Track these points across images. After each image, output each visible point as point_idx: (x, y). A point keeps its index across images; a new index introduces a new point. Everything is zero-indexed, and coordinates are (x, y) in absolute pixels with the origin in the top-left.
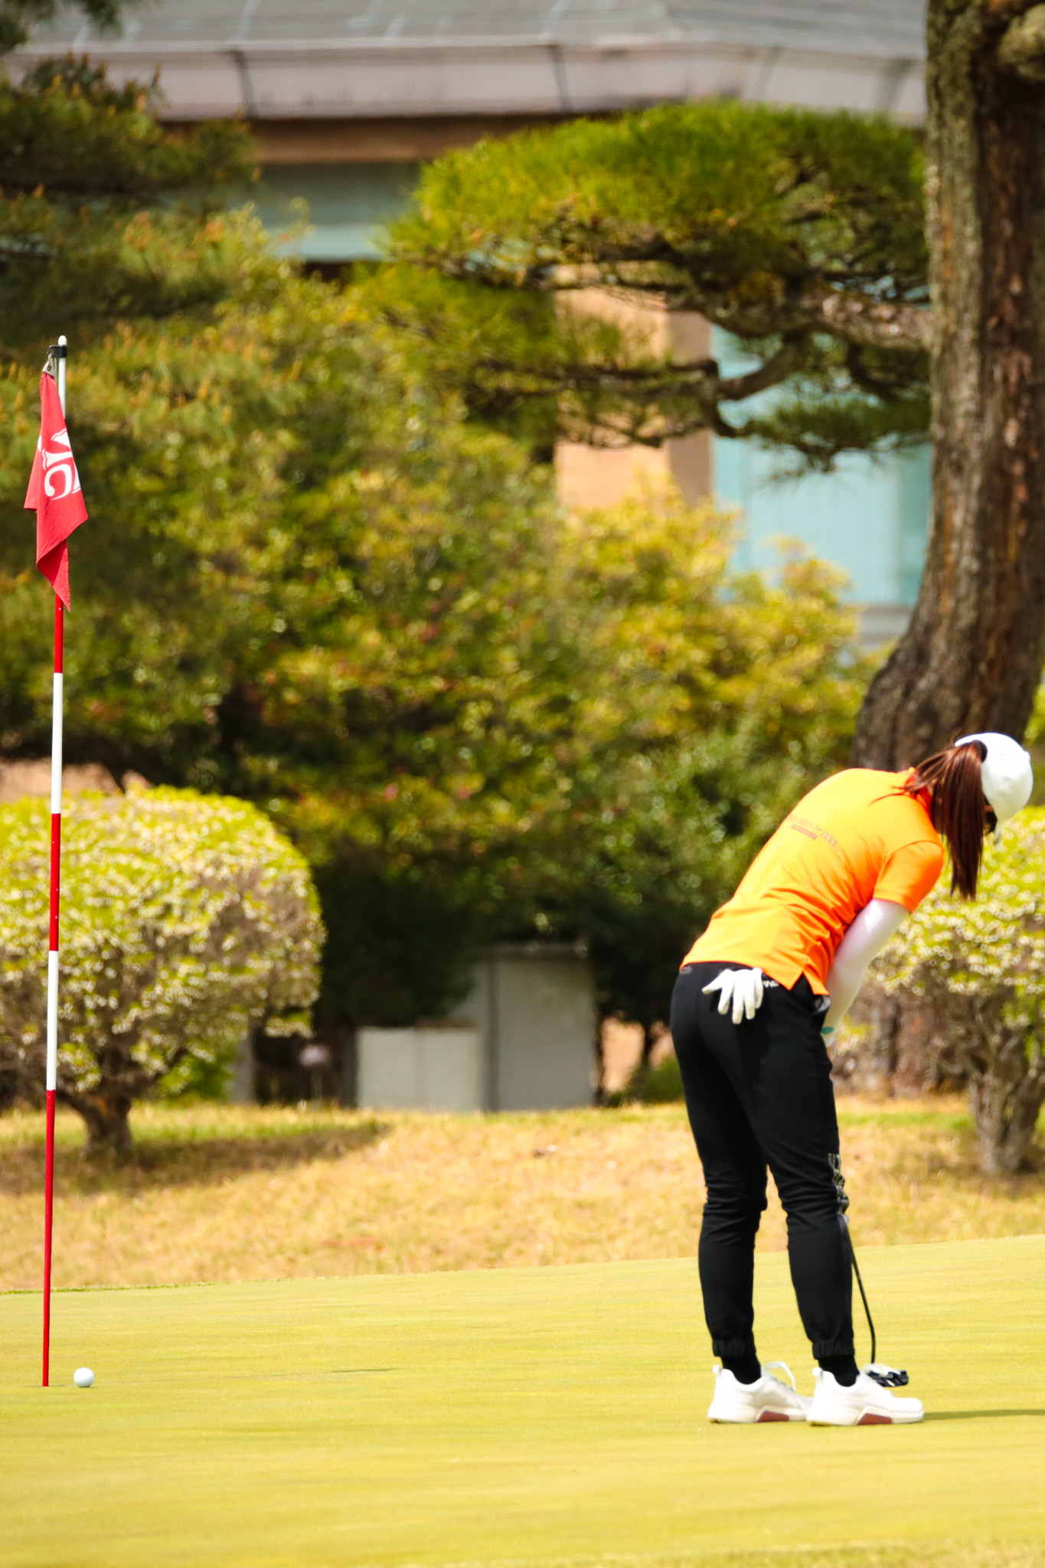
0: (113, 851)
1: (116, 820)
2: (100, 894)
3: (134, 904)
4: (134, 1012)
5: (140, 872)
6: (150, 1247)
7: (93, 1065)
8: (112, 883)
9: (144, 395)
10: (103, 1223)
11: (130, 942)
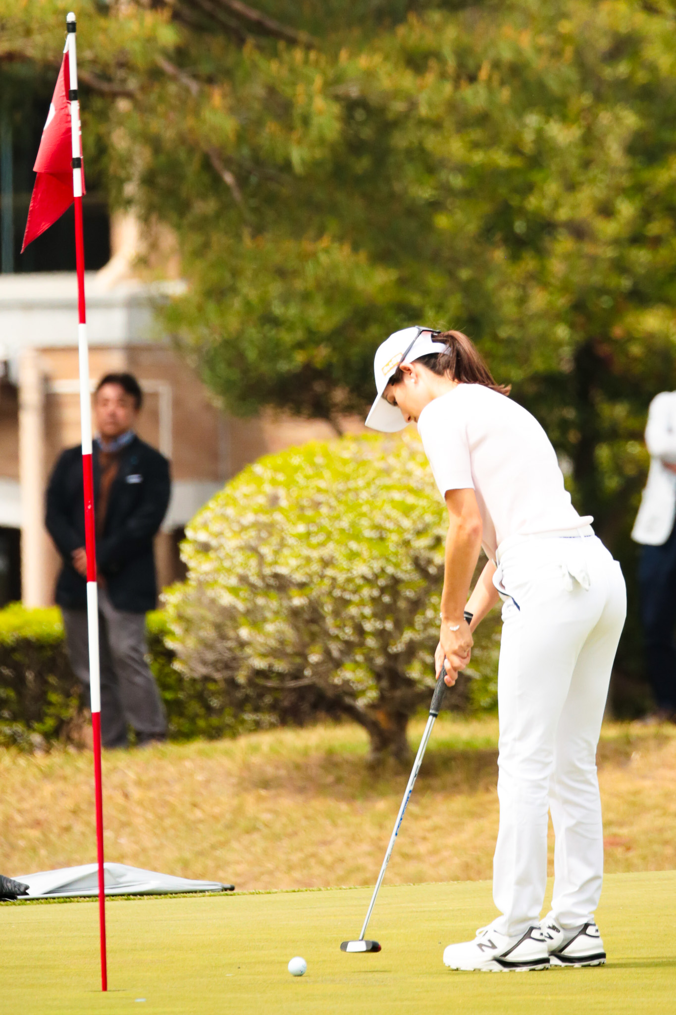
0: (388, 488)
1: (392, 461)
2: (378, 527)
3: (408, 536)
4: (408, 635)
5: (412, 508)
6: (422, 848)
7: (371, 682)
8: (388, 517)
9: (430, 78)
10: (381, 826)
11: (405, 570)
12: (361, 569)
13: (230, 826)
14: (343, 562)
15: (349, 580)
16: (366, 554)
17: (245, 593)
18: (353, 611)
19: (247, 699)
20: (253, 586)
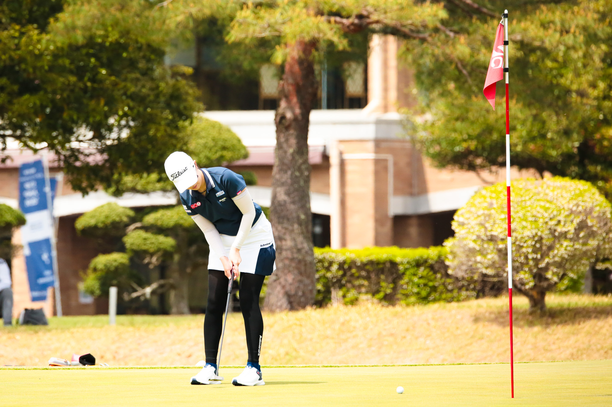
0: (539, 200)
1: (540, 189)
2: (533, 216)
3: (547, 220)
4: (547, 260)
5: (548, 208)
6: (553, 347)
7: (531, 279)
8: (539, 212)
9: (551, 31)
10: (536, 338)
11: (545, 234)
12: (528, 233)
13: (472, 337)
14: (520, 230)
15: (522, 238)
16: (529, 227)
17: (479, 242)
18: (524, 250)
19: (463, 286)
20: (483, 240)
